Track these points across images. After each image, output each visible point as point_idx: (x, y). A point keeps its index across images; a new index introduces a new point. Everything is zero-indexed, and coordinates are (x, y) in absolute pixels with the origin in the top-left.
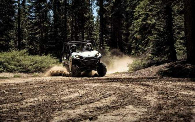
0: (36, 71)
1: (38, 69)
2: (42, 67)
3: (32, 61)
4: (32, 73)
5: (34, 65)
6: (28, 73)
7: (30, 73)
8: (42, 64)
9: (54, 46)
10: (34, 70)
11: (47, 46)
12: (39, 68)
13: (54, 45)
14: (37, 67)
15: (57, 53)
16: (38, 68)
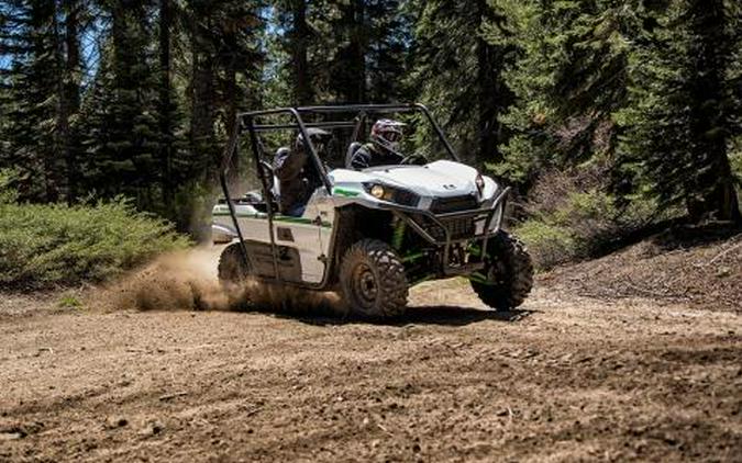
0: (68, 283)
1: (77, 268)
2: (96, 260)
3: (39, 229)
4: (49, 288)
5: (57, 252)
6: (26, 292)
7: (37, 294)
8: (92, 243)
9: (126, 166)
10: (57, 275)
11: (97, 163)
12: (83, 263)
13: (129, 162)
14: (70, 262)
15: (145, 194)
16: (74, 264)
